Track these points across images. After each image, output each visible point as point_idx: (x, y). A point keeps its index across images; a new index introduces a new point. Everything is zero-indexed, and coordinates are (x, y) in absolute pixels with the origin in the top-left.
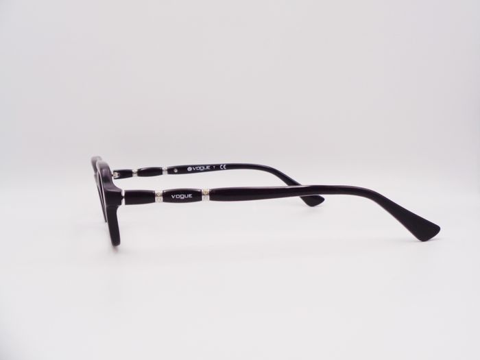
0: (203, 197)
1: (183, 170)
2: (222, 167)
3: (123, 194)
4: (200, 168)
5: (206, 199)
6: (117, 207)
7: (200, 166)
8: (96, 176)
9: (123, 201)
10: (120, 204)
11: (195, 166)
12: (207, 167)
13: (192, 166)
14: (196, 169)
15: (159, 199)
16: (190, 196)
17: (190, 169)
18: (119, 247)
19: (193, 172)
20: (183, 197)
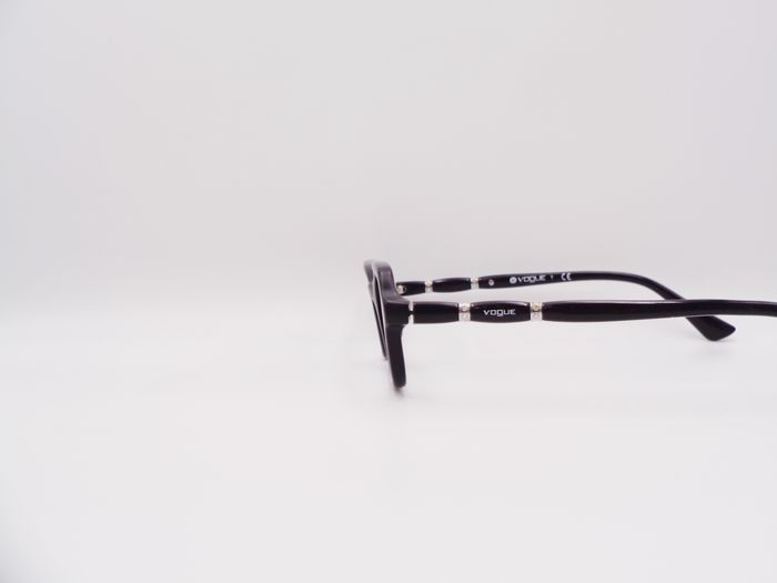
0: (532, 315)
1: (502, 282)
2: (565, 277)
3: (411, 309)
4: (529, 278)
5: (536, 319)
6: (402, 327)
7: (529, 275)
8: (370, 286)
9: (411, 318)
10: (407, 322)
11: (521, 276)
12: (541, 278)
13: (517, 276)
14: (522, 281)
15: (465, 317)
16: (511, 312)
17: (513, 280)
18: (404, 388)
19: (518, 284)
20: (501, 313)
